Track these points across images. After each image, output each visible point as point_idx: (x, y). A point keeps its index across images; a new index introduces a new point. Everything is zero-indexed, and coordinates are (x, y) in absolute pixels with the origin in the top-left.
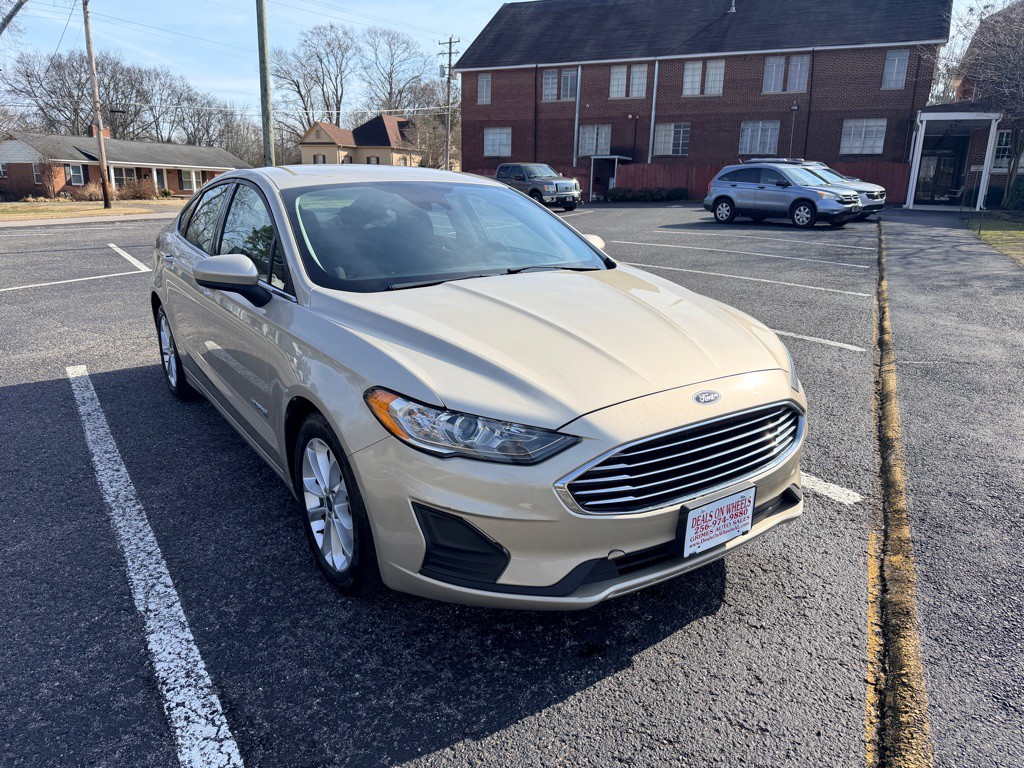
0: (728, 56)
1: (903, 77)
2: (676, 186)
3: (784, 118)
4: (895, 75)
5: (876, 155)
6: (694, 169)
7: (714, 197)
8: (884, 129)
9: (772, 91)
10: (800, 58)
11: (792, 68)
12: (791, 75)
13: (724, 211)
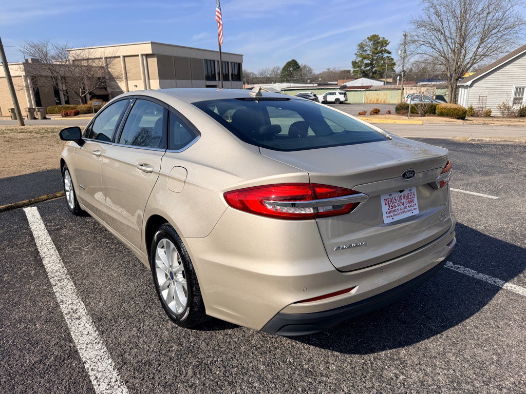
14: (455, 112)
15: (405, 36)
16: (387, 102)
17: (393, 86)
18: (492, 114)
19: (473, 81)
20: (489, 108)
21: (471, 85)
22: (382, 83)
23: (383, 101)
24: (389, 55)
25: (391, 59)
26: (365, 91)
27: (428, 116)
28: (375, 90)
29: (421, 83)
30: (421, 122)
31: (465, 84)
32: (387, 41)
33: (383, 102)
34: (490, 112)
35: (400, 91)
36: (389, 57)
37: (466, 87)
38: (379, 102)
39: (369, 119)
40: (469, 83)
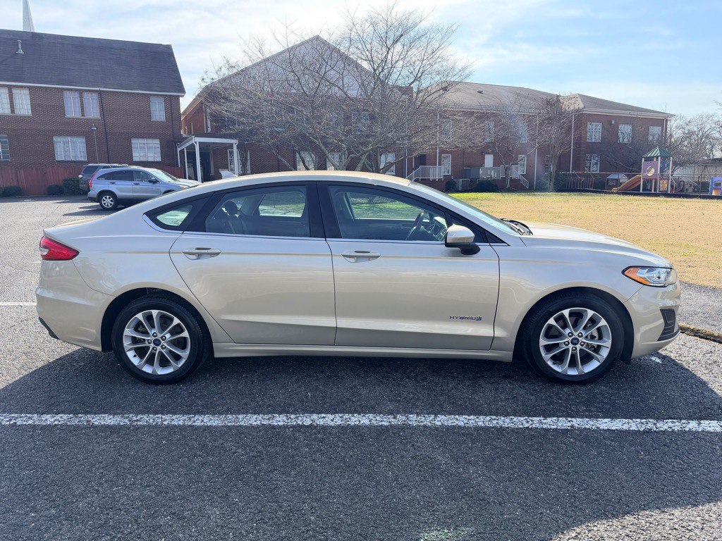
0: (30, 86)
1: (163, 113)
2: (8, 185)
3: (88, 135)
4: (158, 112)
5: (157, 162)
6: (22, 171)
7: (97, 191)
8: (159, 145)
9: (73, 116)
10: (90, 94)
11: (85, 101)
12: (86, 105)
13: (108, 201)
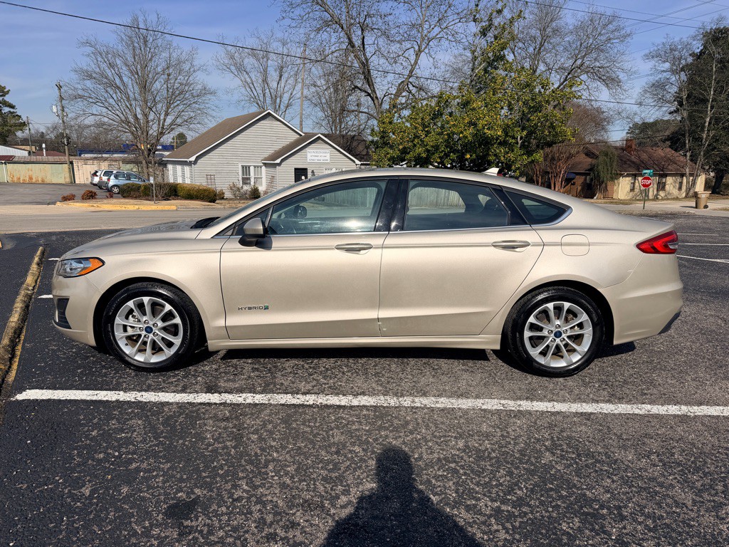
14: (206, 194)
15: (60, 87)
16: (48, 181)
17: (39, 158)
18: (226, 196)
19: (197, 157)
20: (220, 188)
21: (195, 162)
22: (26, 153)
23: (40, 179)
24: (12, 110)
25: (17, 115)
26: (5, 163)
27: (174, 199)
28: (24, 163)
29: (86, 155)
30: (174, 208)
31: (188, 160)
32: (4, 88)
33: (40, 182)
34: (223, 193)
35: (66, 165)
36: (14, 112)
37: (190, 164)
38: (34, 180)
39: (95, 205)
40: (193, 159)
